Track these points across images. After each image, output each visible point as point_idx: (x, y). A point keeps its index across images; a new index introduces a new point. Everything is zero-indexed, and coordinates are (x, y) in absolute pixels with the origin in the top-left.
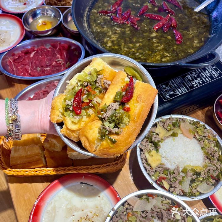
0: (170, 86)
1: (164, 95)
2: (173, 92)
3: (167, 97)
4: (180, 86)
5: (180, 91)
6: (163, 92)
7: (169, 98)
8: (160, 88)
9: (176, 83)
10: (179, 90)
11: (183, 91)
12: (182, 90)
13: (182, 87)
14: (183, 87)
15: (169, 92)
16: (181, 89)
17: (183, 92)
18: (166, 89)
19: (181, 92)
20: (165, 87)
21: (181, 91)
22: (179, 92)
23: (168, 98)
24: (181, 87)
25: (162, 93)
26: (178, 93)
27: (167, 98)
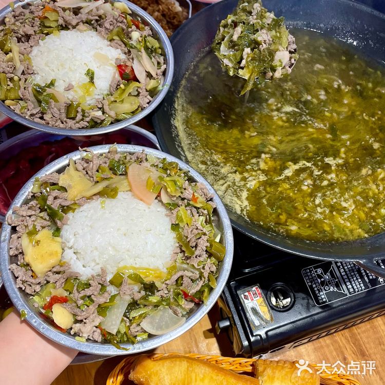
0: (331, 273)
1: (317, 292)
2: (335, 288)
3: (323, 297)
4: (352, 276)
5: (350, 287)
6: (315, 284)
7: (326, 302)
8: (311, 275)
9: (343, 268)
10: (348, 284)
11: (355, 287)
12: (354, 285)
13: (355, 278)
14: (357, 279)
15: (327, 285)
16: (353, 282)
17: (354, 291)
18: (323, 280)
19: (351, 290)
20: (322, 273)
21: (353, 287)
22: (348, 289)
23: (324, 300)
24: (353, 278)
25: (314, 286)
26: (346, 292)
27: (322, 299)
